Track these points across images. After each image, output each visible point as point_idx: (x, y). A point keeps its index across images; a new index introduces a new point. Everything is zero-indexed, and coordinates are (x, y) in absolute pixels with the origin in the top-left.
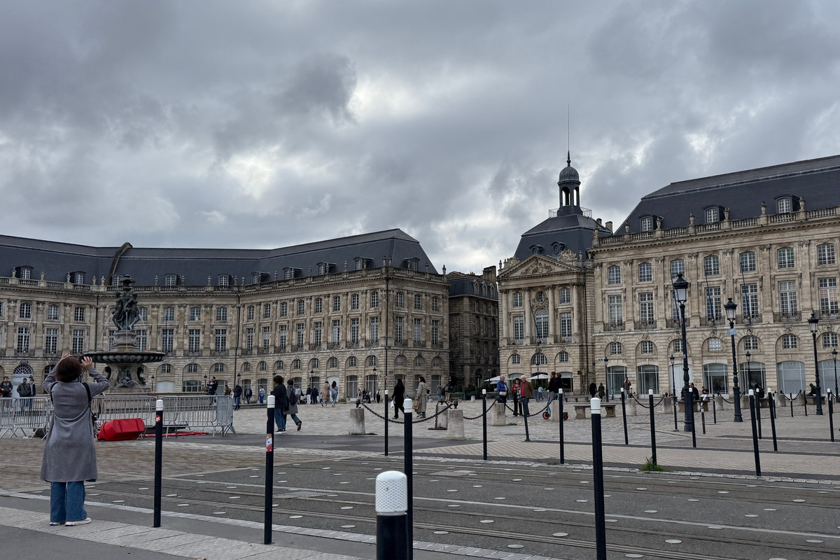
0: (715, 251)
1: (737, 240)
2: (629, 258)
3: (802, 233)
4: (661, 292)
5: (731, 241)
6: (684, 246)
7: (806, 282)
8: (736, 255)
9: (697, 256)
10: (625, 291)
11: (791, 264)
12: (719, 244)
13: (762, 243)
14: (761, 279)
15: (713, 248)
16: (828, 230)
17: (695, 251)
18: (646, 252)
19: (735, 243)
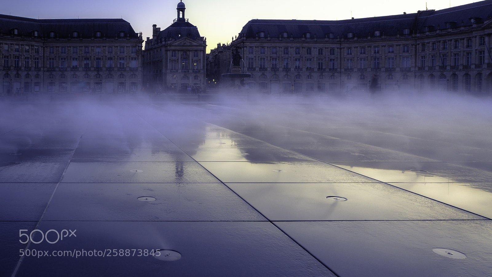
0: (288, 47)
1: (295, 44)
2: (257, 45)
3: (315, 44)
4: (269, 58)
5: (293, 44)
6: (277, 44)
7: (315, 59)
8: (294, 49)
9: (282, 48)
10: (255, 57)
11: (310, 54)
12: (289, 45)
13: (303, 46)
14: (302, 57)
15: (288, 46)
16: (322, 44)
17: (281, 46)
18: (264, 44)
19: (294, 45)
